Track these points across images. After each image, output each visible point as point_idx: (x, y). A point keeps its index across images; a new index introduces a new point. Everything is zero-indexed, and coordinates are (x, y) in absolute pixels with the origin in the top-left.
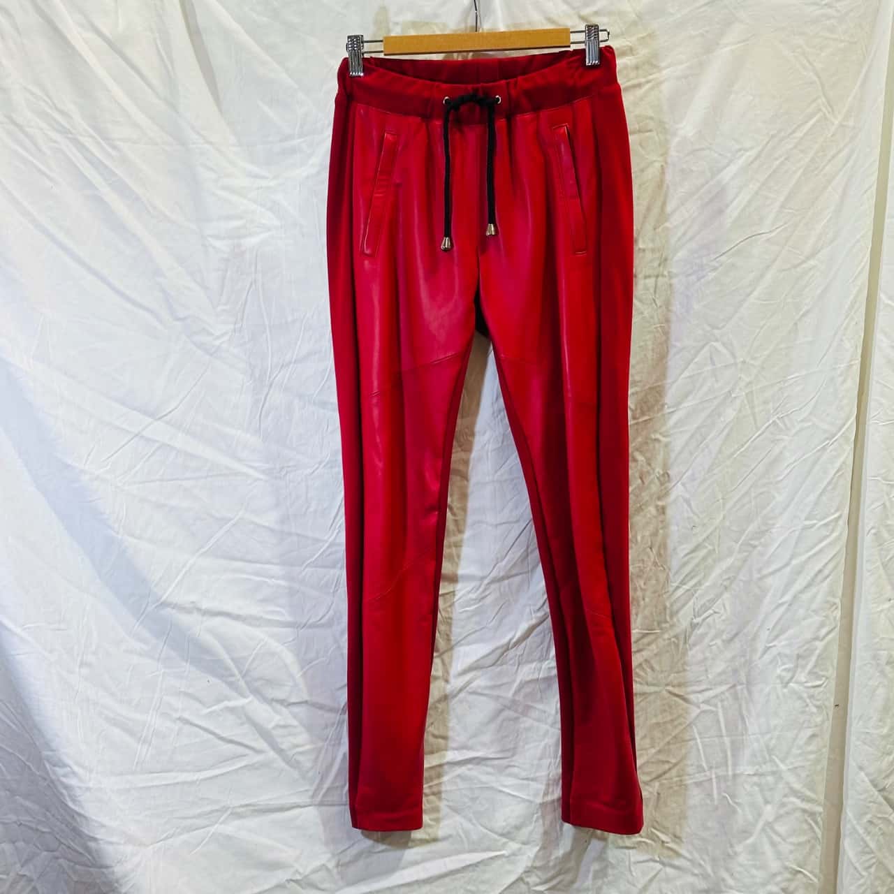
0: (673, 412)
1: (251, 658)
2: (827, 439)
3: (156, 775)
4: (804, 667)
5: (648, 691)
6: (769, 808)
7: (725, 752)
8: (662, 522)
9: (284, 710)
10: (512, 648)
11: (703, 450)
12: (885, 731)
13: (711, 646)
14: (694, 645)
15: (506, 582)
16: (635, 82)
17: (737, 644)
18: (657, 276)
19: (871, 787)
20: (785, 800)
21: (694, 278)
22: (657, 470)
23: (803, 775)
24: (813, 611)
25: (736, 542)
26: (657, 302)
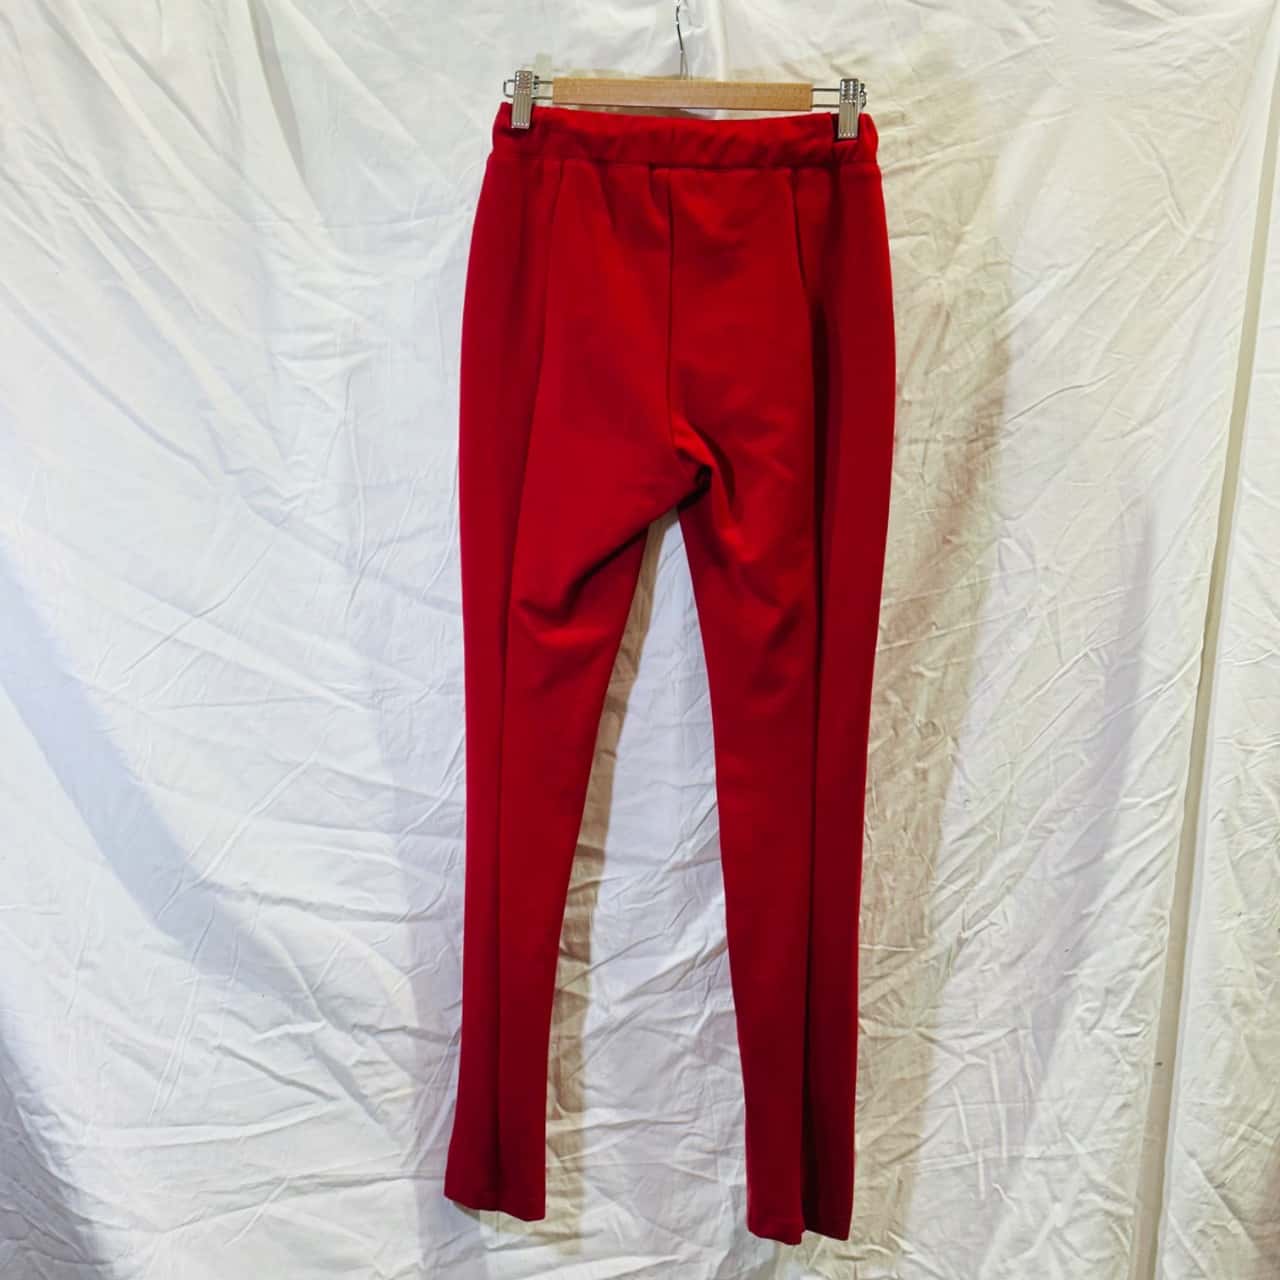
0: (943, 635)
1: (327, 966)
2: (1161, 682)
3: (182, 1128)
4: (1115, 1006)
5: (893, 1035)
6: (1058, 1206)
7: (997, 1124)
8: (923, 791)
9: (370, 1041)
10: (700, 965)
11: (984, 692)
12: (1227, 1101)
13: (983, 971)
14: (960, 969)
15: (694, 870)
16: (907, 163)
17: (1021, 970)
18: (927, 441)
19: (1205, 1183)
20: (1081, 1197)
21: (980, 444)
22: (918, 717)
23: (1109, 1161)
24: (1133, 927)
25: (1026, 823)
26: (926, 477)
